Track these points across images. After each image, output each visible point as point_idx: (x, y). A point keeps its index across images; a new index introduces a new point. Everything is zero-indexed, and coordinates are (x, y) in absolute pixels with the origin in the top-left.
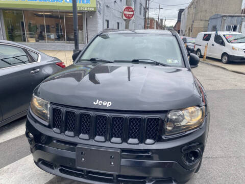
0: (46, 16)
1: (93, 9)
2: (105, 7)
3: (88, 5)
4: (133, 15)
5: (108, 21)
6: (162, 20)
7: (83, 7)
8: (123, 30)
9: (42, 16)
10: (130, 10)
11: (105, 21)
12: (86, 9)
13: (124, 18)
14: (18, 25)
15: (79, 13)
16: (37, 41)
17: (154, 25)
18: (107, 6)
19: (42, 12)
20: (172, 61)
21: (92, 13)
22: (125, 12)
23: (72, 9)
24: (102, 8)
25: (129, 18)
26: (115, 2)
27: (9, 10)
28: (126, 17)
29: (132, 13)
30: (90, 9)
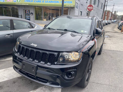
0: (52, 9)
1: (73, 6)
2: (81, 5)
3: (71, 4)
4: (92, 9)
5: (81, 12)
6: (115, 12)
7: (68, 5)
8: (86, 16)
9: (50, 9)
10: (91, 6)
11: (80, 12)
12: (70, 6)
13: (88, 10)
14: (41, 13)
15: (64, 8)
16: (47, 20)
17: (110, 15)
18: (82, 5)
19: (50, 7)
20: (84, 31)
21: (73, 8)
22: (88, 8)
23: (61, 6)
24: (79, 5)
25: (90, 10)
26: (87, 2)
27: (37, 6)
28: (89, 10)
29: (92, 8)
30: (72, 6)
